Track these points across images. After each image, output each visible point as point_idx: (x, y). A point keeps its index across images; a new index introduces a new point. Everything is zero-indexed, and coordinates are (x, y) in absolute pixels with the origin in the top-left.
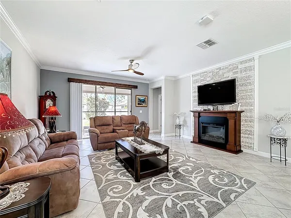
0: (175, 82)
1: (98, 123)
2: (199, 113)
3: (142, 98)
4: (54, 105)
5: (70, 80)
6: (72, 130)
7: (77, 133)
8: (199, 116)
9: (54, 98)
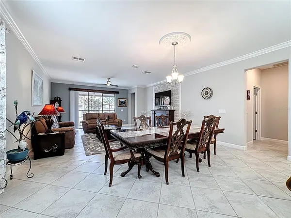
0: (145, 89)
1: (88, 117)
2: (155, 111)
3: (123, 100)
4: (60, 106)
5: (70, 89)
6: (71, 121)
7: (74, 123)
8: (155, 113)
9: (59, 101)
